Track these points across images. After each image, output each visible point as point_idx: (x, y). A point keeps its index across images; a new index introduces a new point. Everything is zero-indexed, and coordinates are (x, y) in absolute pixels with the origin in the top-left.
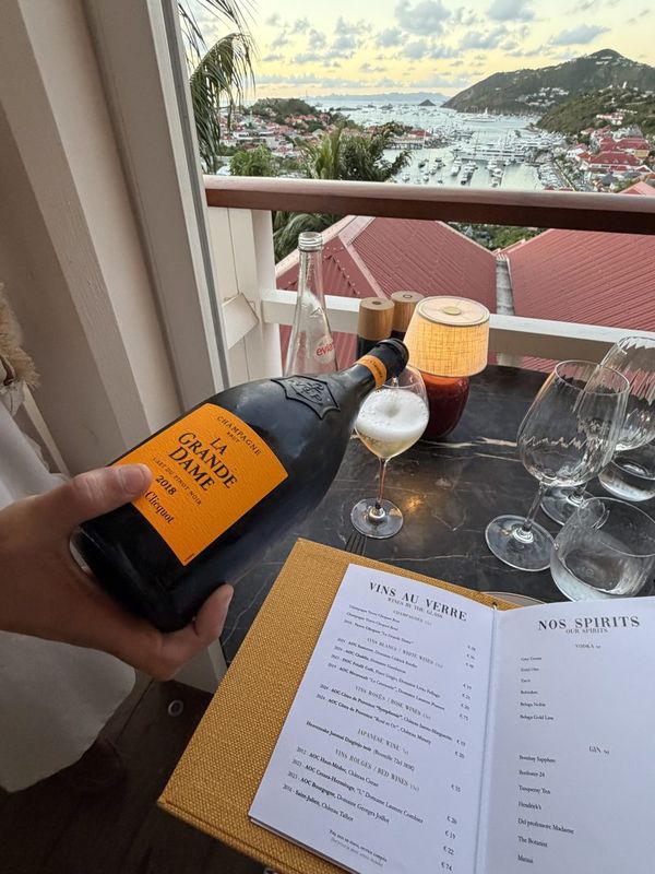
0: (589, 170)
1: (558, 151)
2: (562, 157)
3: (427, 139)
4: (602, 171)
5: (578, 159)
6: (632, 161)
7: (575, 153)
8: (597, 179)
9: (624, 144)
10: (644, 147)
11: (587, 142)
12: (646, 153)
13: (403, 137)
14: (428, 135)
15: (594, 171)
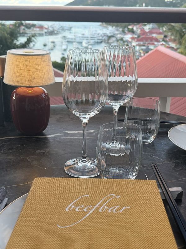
0: (137, 45)
1: (119, 36)
2: (122, 39)
3: (46, 31)
4: (144, 46)
5: (130, 40)
6: (157, 40)
7: (128, 37)
8: (142, 50)
9: (151, 32)
10: (160, 33)
11: (132, 31)
12: (162, 36)
13: (31, 30)
14: (46, 28)
15: (140, 45)
